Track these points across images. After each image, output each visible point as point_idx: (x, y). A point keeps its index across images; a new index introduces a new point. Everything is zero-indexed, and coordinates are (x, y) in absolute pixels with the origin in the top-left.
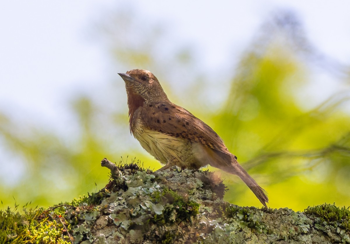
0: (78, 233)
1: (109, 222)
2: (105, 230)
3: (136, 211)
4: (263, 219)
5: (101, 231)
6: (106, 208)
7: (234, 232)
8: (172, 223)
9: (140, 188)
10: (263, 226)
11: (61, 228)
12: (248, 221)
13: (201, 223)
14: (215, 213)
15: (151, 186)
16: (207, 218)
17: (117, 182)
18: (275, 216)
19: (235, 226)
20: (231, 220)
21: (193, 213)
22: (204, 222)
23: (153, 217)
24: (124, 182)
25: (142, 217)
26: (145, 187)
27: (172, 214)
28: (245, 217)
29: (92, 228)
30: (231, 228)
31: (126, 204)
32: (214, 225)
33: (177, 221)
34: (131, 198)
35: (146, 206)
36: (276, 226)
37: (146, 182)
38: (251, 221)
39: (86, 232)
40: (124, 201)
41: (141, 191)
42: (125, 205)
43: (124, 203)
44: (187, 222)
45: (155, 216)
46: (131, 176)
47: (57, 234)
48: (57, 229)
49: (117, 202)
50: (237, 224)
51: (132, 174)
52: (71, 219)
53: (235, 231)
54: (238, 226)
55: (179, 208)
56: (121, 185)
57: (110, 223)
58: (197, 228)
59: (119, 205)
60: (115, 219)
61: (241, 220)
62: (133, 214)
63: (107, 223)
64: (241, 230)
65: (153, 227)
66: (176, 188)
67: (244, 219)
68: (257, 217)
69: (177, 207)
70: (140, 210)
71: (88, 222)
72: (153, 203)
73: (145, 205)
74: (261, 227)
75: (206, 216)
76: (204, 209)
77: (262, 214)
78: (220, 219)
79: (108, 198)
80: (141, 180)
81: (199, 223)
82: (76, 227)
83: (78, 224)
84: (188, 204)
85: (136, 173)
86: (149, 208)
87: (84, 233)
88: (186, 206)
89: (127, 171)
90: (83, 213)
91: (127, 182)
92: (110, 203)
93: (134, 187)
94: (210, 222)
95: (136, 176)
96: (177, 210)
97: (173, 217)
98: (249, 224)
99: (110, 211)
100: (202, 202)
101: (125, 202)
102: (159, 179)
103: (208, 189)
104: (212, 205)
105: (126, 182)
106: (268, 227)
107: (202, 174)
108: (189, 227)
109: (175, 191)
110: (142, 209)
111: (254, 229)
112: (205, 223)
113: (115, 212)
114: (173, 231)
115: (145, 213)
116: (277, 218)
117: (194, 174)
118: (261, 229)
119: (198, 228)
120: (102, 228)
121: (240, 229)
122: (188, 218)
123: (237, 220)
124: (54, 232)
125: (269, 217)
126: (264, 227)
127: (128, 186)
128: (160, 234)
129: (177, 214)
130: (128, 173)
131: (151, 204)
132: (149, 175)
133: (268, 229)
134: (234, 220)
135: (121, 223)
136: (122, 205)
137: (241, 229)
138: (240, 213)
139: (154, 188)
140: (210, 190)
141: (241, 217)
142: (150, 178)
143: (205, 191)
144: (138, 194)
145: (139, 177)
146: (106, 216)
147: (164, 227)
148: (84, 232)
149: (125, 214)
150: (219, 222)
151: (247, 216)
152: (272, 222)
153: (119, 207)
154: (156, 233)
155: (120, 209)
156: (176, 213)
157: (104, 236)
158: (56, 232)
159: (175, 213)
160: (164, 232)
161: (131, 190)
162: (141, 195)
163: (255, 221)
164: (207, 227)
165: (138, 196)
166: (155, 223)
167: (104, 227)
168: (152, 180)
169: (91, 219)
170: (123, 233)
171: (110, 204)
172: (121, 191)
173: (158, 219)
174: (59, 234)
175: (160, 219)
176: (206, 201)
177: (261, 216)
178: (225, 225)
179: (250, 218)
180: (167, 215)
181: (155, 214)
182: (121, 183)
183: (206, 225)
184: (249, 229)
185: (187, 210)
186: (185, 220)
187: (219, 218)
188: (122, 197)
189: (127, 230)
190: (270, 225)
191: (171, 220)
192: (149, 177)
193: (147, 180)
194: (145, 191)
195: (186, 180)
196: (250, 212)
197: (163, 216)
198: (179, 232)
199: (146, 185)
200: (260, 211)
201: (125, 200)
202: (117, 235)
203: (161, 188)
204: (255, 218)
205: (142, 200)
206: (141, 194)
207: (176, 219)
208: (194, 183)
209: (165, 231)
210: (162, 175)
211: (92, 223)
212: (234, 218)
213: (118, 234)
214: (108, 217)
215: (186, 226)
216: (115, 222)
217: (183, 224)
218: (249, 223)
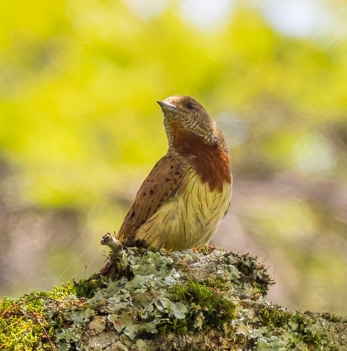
0: (63, 341)
1: (106, 326)
2: (101, 338)
3: (146, 311)
4: (325, 330)
5: (95, 339)
6: (102, 305)
7: (284, 348)
8: (196, 331)
9: (151, 276)
10: (325, 341)
11: (39, 332)
12: (304, 334)
13: (238, 333)
14: (257, 319)
15: (167, 274)
16: (246, 325)
17: (119, 267)
18: (342, 327)
19: (286, 339)
20: (280, 331)
21: (227, 318)
22: (242, 332)
23: (172, 323)
24: (129, 267)
25: (156, 322)
26: (158, 276)
27: (198, 319)
28: (301, 327)
29: (83, 335)
30: (280, 342)
31: (131, 299)
32: (257, 338)
33: (204, 329)
34: (138, 290)
35: (162, 306)
36: (343, 342)
37: (160, 269)
38: (310, 333)
39: (75, 341)
40: (128, 295)
41: (153, 282)
42: (130, 302)
43: (128, 299)
44: (218, 330)
45: (175, 322)
46: (138, 258)
47: (34, 341)
48: (33, 334)
49: (119, 297)
50: (288, 337)
51: (140, 255)
52: (53, 318)
53: (286, 347)
54: (290, 339)
55: (208, 310)
56: (124, 271)
57: (109, 328)
58: (232, 341)
59: (122, 301)
60: (116, 322)
61: (294, 331)
62: (143, 317)
63: (104, 327)
64: (293, 346)
65: (171, 336)
66: (203, 280)
67: (298, 330)
68: (317, 327)
69: (205, 309)
70: (153, 311)
71: (78, 325)
72: (171, 301)
73: (161, 304)
74: (323, 343)
75: (245, 322)
76: (242, 313)
77: (324, 324)
78: (264, 329)
79: (104, 289)
80: (153, 265)
81: (235, 333)
82: (61, 332)
83: (62, 326)
84: (220, 304)
85: (146, 254)
86: (167, 309)
87: (72, 342)
88: (218, 308)
89: (130, 249)
90: (70, 311)
91: (133, 267)
92: (108, 297)
93: (142, 275)
94: (251, 332)
95: (146, 258)
96: (205, 313)
97: (199, 323)
98: (305, 338)
99: (109, 309)
100: (239, 302)
101: (130, 297)
102: (179, 265)
103: (247, 282)
104: (253, 306)
105: (131, 267)
106: (332, 343)
107: (239, 259)
108: (221, 339)
109: (201, 283)
110: (157, 309)
111: (313, 345)
112: (244, 333)
113: (115, 312)
114: (197, 343)
115: (160, 316)
116: (344, 330)
117: (228, 259)
118: (322, 345)
119: (235, 340)
120: (97, 335)
121: (291, 344)
122: (220, 325)
123: (289, 330)
124: (30, 339)
125: (333, 329)
126: (326, 343)
127: (134, 273)
128: (179, 347)
129: (206, 319)
130: (133, 253)
131: (169, 303)
132: (164, 257)
133: (331, 346)
134: (284, 330)
135: (124, 329)
136: (126, 302)
137: (294, 344)
138: (293, 321)
139: (172, 278)
140: (250, 283)
141: (295, 326)
142: (165, 263)
143: (243, 286)
144: (149, 286)
145: (150, 260)
146: (104, 317)
147: (186, 337)
148: (72, 340)
149: (130, 314)
150: (263, 332)
151: (303, 325)
152: (337, 336)
153: (121, 304)
154: (173, 346)
155: (123, 307)
156: (204, 318)
157: (101, 347)
158: (32, 337)
159: (202, 318)
160: (185, 344)
161: (139, 279)
162: (153, 288)
163: (314, 333)
164: (246, 341)
165: (149, 290)
166: (172, 331)
167: (100, 333)
168: (169, 267)
169: (82, 321)
170: (128, 343)
171: (109, 299)
172: (123, 280)
173: (179, 326)
174: (36, 340)
175: (182, 325)
176: (245, 300)
177: (322, 326)
178: (272, 337)
179: (308, 328)
180: (191, 319)
181: (174, 318)
182: (124, 268)
183: (245, 337)
184: (305, 344)
185: (220, 314)
186: (215, 327)
187: (263, 327)
188: (126, 289)
189: (133, 339)
190: (334, 340)
191: (196, 327)
192: (164, 261)
193: (162, 265)
194: (158, 282)
195: (216, 267)
196: (307, 320)
197: (185, 322)
198: (206, 345)
199: (160, 272)
200: (321, 319)
201: (130, 293)
202: (118, 346)
203: (181, 278)
204: (315, 329)
205: (155, 296)
206: (153, 286)
207: (203, 326)
208: (228, 273)
209: (187, 342)
210: (182, 258)
211: (83, 326)
212: (284, 328)
213: (119, 344)
214: (105, 319)
215: (217, 338)
216: (116, 327)
217: (213, 333)
218: (307, 336)
